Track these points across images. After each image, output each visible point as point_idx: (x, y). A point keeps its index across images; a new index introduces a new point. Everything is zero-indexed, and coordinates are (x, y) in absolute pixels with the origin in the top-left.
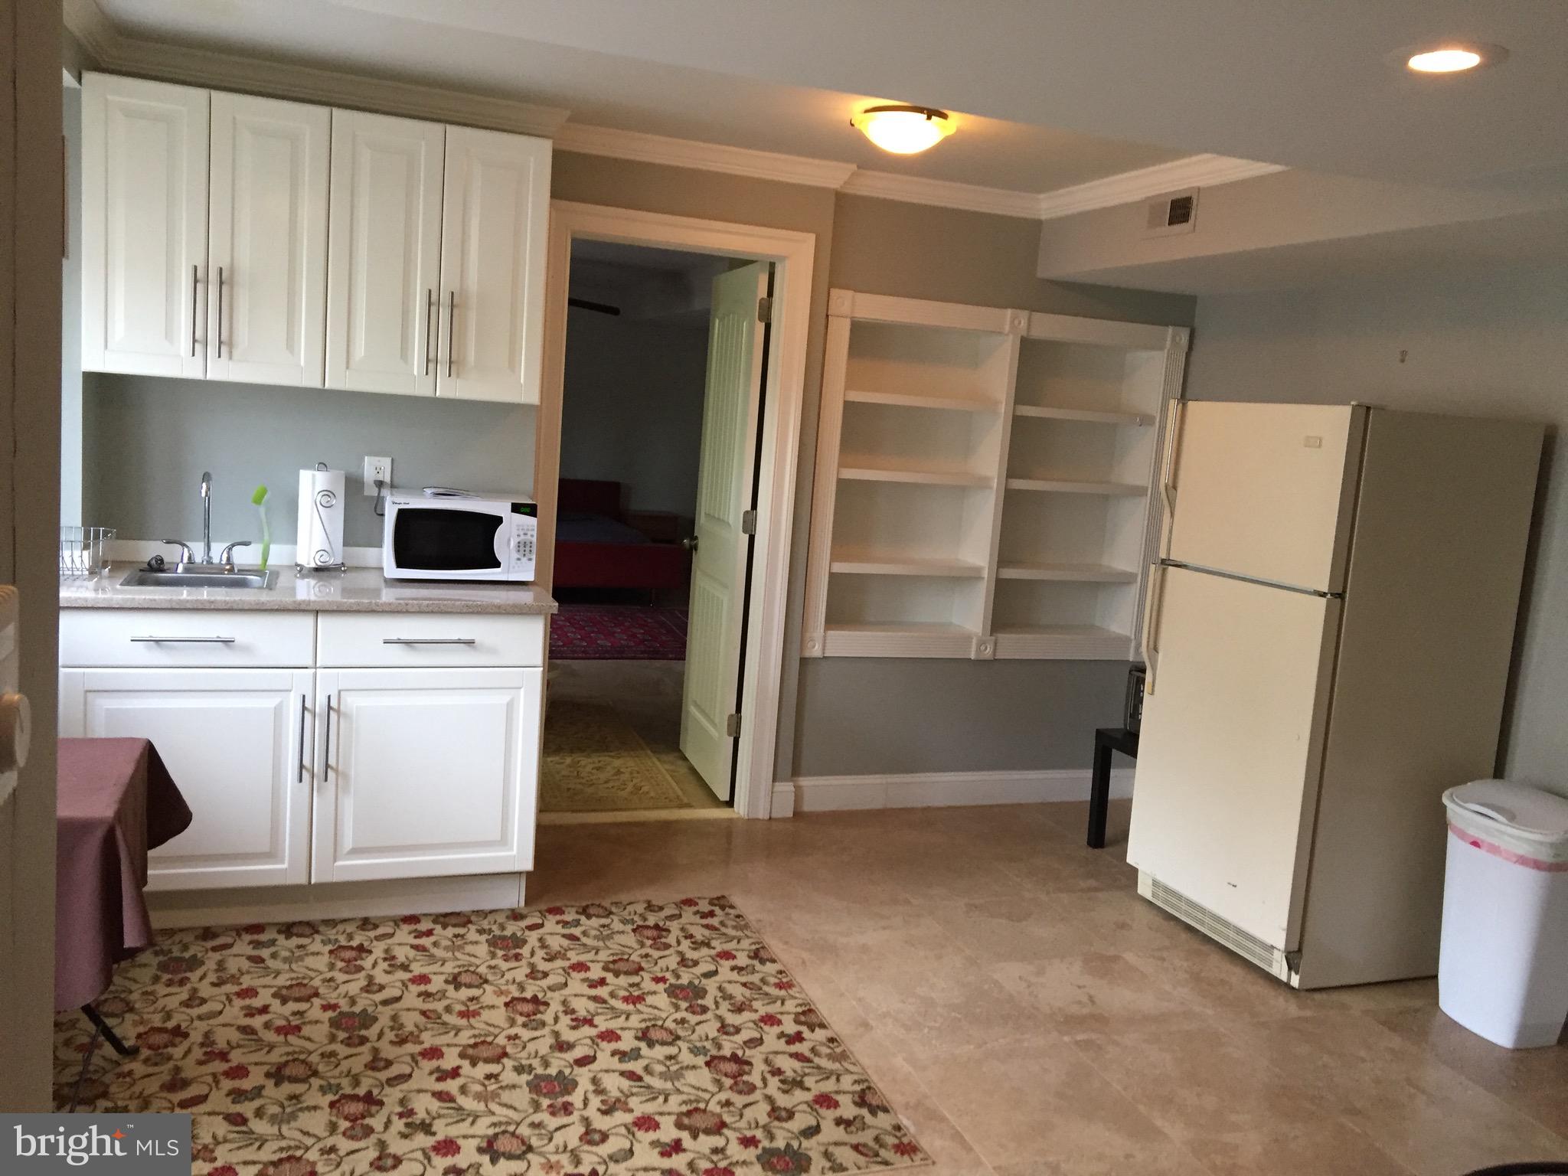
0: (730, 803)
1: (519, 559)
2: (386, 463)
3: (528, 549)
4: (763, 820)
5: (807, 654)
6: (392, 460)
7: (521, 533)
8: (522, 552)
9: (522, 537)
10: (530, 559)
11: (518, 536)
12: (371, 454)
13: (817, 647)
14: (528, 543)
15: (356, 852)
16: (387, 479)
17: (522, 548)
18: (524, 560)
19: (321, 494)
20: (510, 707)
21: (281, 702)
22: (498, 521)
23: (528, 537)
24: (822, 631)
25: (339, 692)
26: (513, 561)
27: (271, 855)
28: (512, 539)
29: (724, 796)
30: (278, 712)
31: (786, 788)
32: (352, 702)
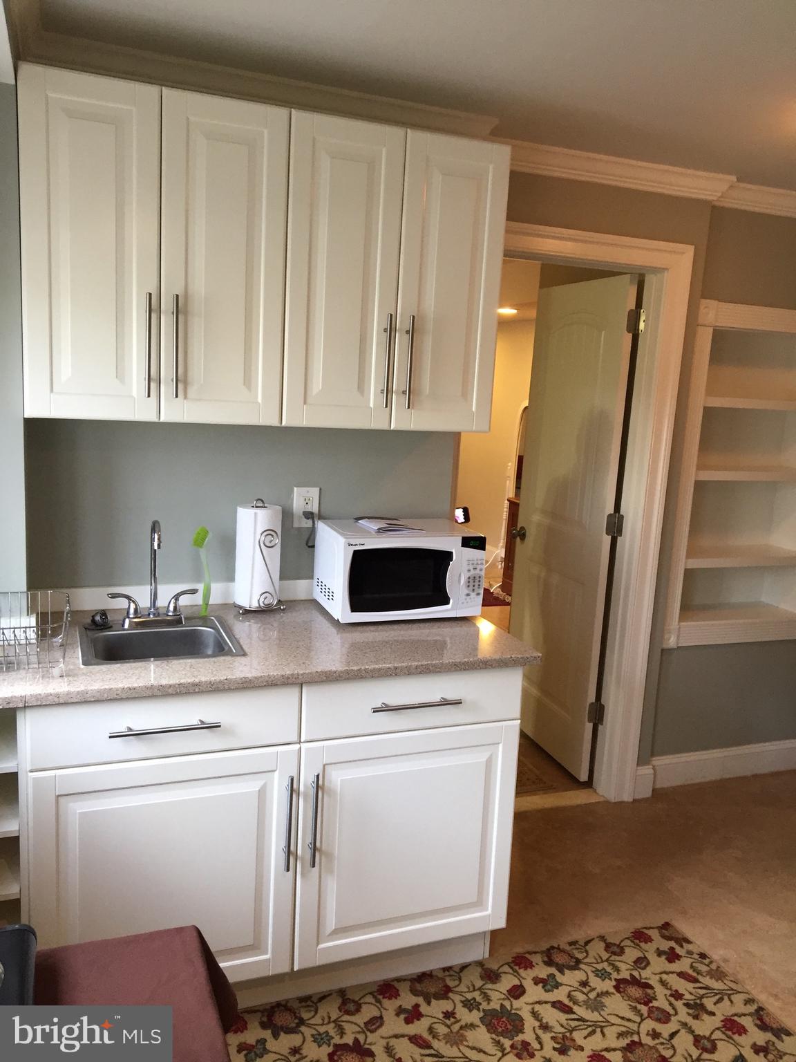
0: (589, 784)
1: (468, 595)
2: (314, 493)
3: (476, 584)
4: (628, 802)
5: (665, 646)
6: (320, 489)
7: (471, 567)
8: (471, 588)
9: (473, 572)
10: (478, 594)
11: (469, 571)
12: (300, 485)
13: (672, 639)
14: (477, 577)
15: (340, 931)
16: (315, 510)
17: (472, 584)
18: (473, 595)
19: (265, 533)
20: (489, 764)
21: (265, 784)
22: (448, 556)
23: (478, 571)
24: (677, 623)
25: (324, 766)
26: (463, 597)
27: (255, 946)
28: (462, 575)
29: (584, 777)
30: (262, 794)
31: (647, 770)
32: (337, 778)
